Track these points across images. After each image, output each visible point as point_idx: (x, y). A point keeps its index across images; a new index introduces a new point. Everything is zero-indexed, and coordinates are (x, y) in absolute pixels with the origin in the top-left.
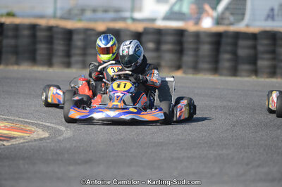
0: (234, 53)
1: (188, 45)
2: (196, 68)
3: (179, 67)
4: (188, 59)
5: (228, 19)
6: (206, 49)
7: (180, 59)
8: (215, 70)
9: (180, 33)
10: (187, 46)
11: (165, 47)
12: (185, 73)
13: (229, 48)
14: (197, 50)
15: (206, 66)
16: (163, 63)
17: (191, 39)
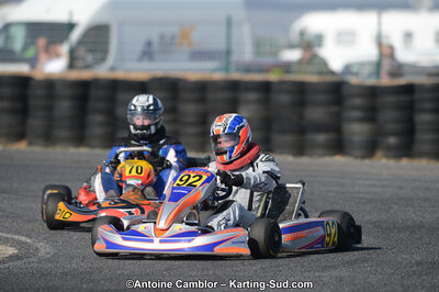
0: (111, 114)
1: (36, 102)
2: (48, 138)
3: (20, 136)
4: (36, 122)
5: (83, 59)
6: (64, 107)
7: (23, 123)
8: (80, 139)
9: (23, 82)
10: (33, 102)
12: (30, 144)
13: (101, 105)
14: (50, 108)
15: (64, 133)
17: (41, 92)
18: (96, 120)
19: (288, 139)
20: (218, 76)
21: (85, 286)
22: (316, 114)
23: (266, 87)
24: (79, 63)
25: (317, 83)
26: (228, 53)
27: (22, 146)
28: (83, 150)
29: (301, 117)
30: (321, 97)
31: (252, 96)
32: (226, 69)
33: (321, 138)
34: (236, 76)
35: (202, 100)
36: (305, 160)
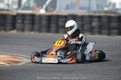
0: (57, 24)
2: (40, 31)
3: (32, 30)
4: (36, 26)
6: (44, 22)
7: (33, 27)
8: (49, 31)
9: (33, 16)
10: (36, 21)
11: (26, 22)
12: (35, 32)
13: (54, 22)
14: (40, 23)
15: (44, 30)
16: (26, 29)
17: (38, 18)
18: (53, 26)
19: (106, 31)
20: (87, 14)
21: (49, 70)
22: (114, 24)
23: (100, 17)
24: (48, 10)
25: (114, 16)
26: (89, 8)
27: (33, 33)
28: (49, 34)
29: (109, 25)
30: (115, 20)
31: (96, 19)
32: (89, 12)
33: (115, 31)
34: (92, 14)
35: (82, 21)
36: (110, 37)
